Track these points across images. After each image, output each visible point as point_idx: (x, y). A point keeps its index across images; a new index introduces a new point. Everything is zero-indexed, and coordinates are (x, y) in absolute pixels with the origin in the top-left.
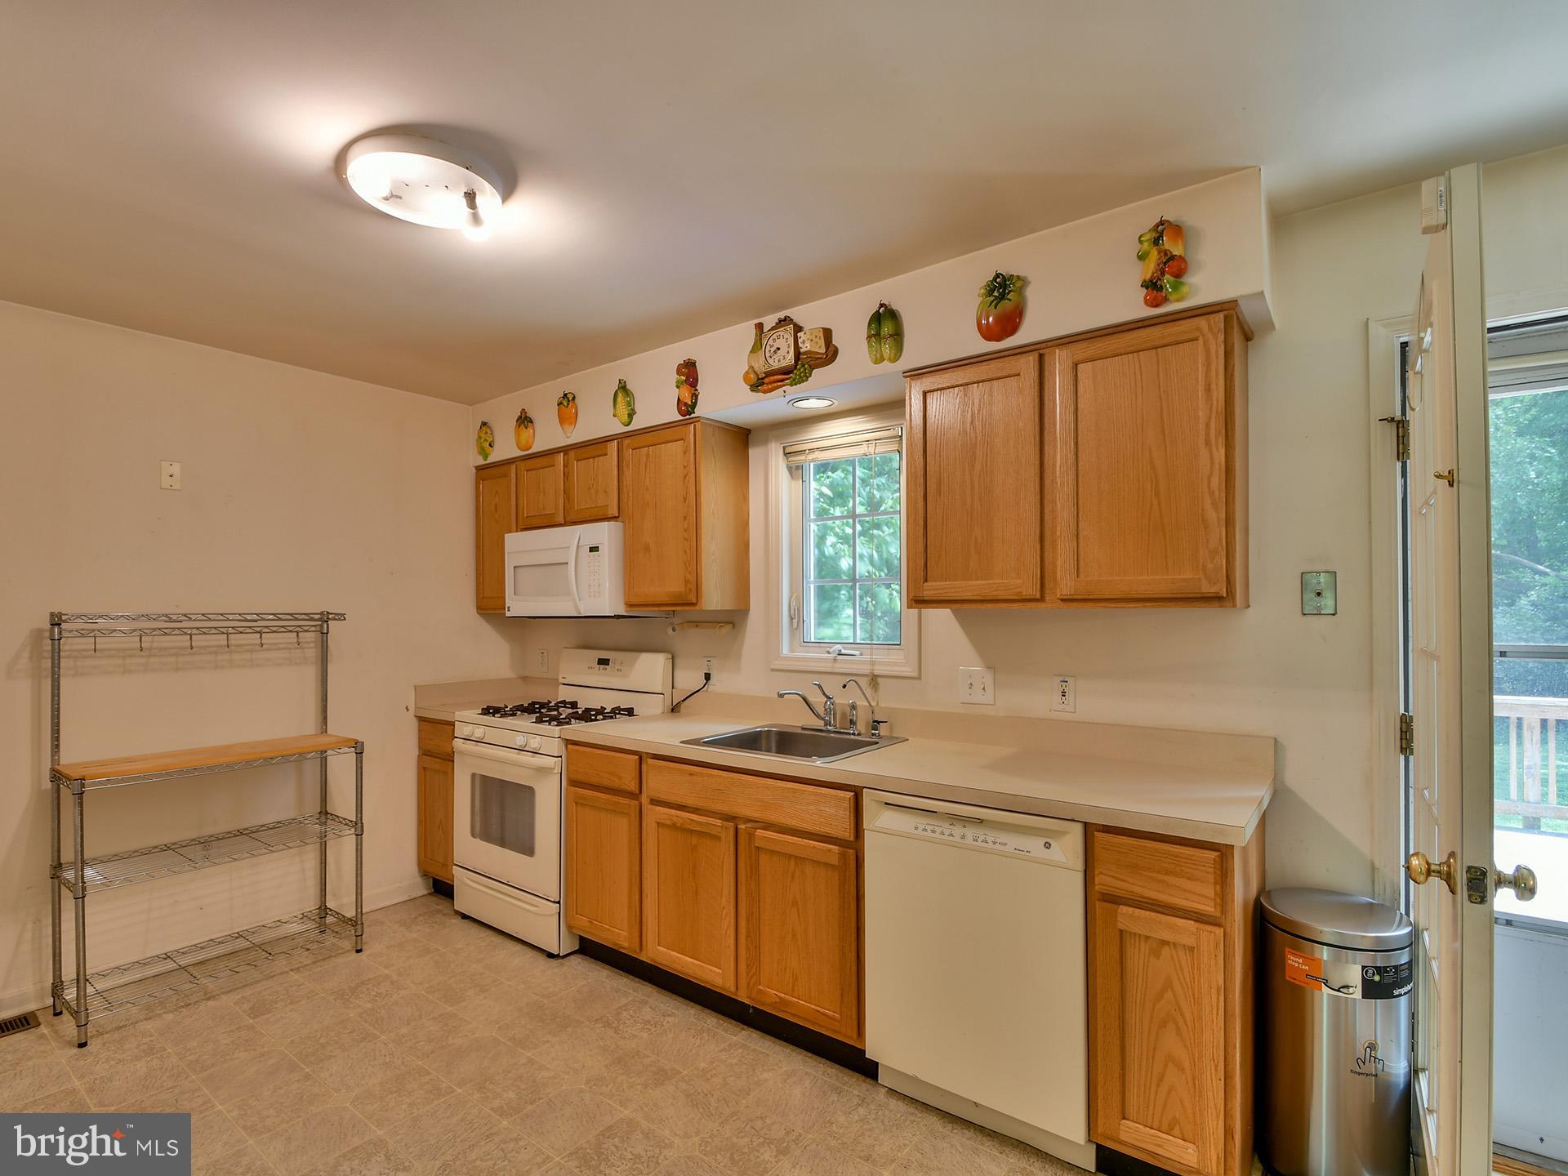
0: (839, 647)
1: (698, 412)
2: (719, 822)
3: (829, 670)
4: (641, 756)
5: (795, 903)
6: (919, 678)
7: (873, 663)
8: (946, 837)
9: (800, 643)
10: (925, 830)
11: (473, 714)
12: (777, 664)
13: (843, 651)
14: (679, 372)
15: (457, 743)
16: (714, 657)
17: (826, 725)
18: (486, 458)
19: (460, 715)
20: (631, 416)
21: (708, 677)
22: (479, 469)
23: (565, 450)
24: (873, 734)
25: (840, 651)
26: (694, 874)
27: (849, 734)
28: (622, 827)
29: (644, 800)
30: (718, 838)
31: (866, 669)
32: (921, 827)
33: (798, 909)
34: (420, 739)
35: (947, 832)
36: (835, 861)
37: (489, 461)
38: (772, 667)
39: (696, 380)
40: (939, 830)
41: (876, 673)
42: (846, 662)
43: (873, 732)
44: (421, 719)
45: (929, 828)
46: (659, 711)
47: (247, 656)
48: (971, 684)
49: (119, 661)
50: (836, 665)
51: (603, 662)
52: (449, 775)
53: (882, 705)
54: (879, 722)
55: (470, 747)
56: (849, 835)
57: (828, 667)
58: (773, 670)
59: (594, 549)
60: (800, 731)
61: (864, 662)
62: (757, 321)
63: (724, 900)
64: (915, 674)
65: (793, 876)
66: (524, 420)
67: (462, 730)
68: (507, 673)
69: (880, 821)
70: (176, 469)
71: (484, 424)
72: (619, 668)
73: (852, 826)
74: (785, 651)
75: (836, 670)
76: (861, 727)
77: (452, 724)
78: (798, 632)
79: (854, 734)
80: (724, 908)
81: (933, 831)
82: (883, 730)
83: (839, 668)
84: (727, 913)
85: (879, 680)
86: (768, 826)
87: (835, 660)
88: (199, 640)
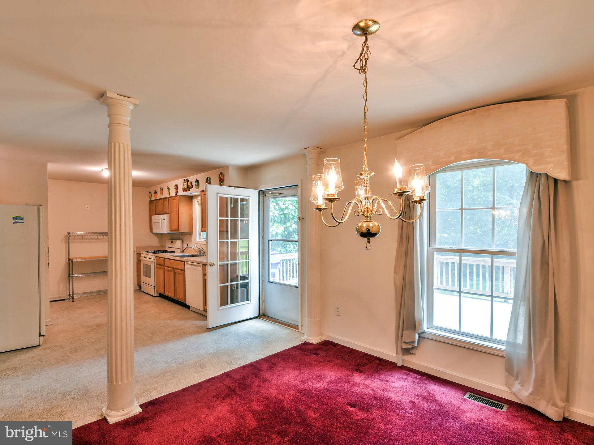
1: (178, 194)
2: (173, 269)
4: (164, 258)
5: (179, 281)
11: (144, 252)
12: (197, 243)
14: (175, 187)
15: (141, 258)
17: (199, 254)
18: (150, 199)
19: (142, 252)
20: (170, 194)
21: (187, 245)
22: (150, 201)
23: (162, 199)
26: (170, 278)
28: (162, 271)
29: (165, 266)
30: (172, 271)
34: (137, 257)
36: (182, 273)
37: (151, 200)
39: (177, 188)
44: (137, 253)
46: (179, 252)
47: (102, 240)
49: (79, 241)
51: (172, 242)
52: (140, 264)
55: (143, 258)
56: (184, 269)
59: (164, 220)
62: (184, 179)
66: (156, 192)
67: (142, 255)
68: (158, 245)
69: (187, 266)
70: (88, 206)
71: (150, 192)
72: (174, 243)
74: (198, 240)
77: (141, 254)
78: (200, 236)
84: (173, 285)
86: (178, 269)
88: (93, 237)
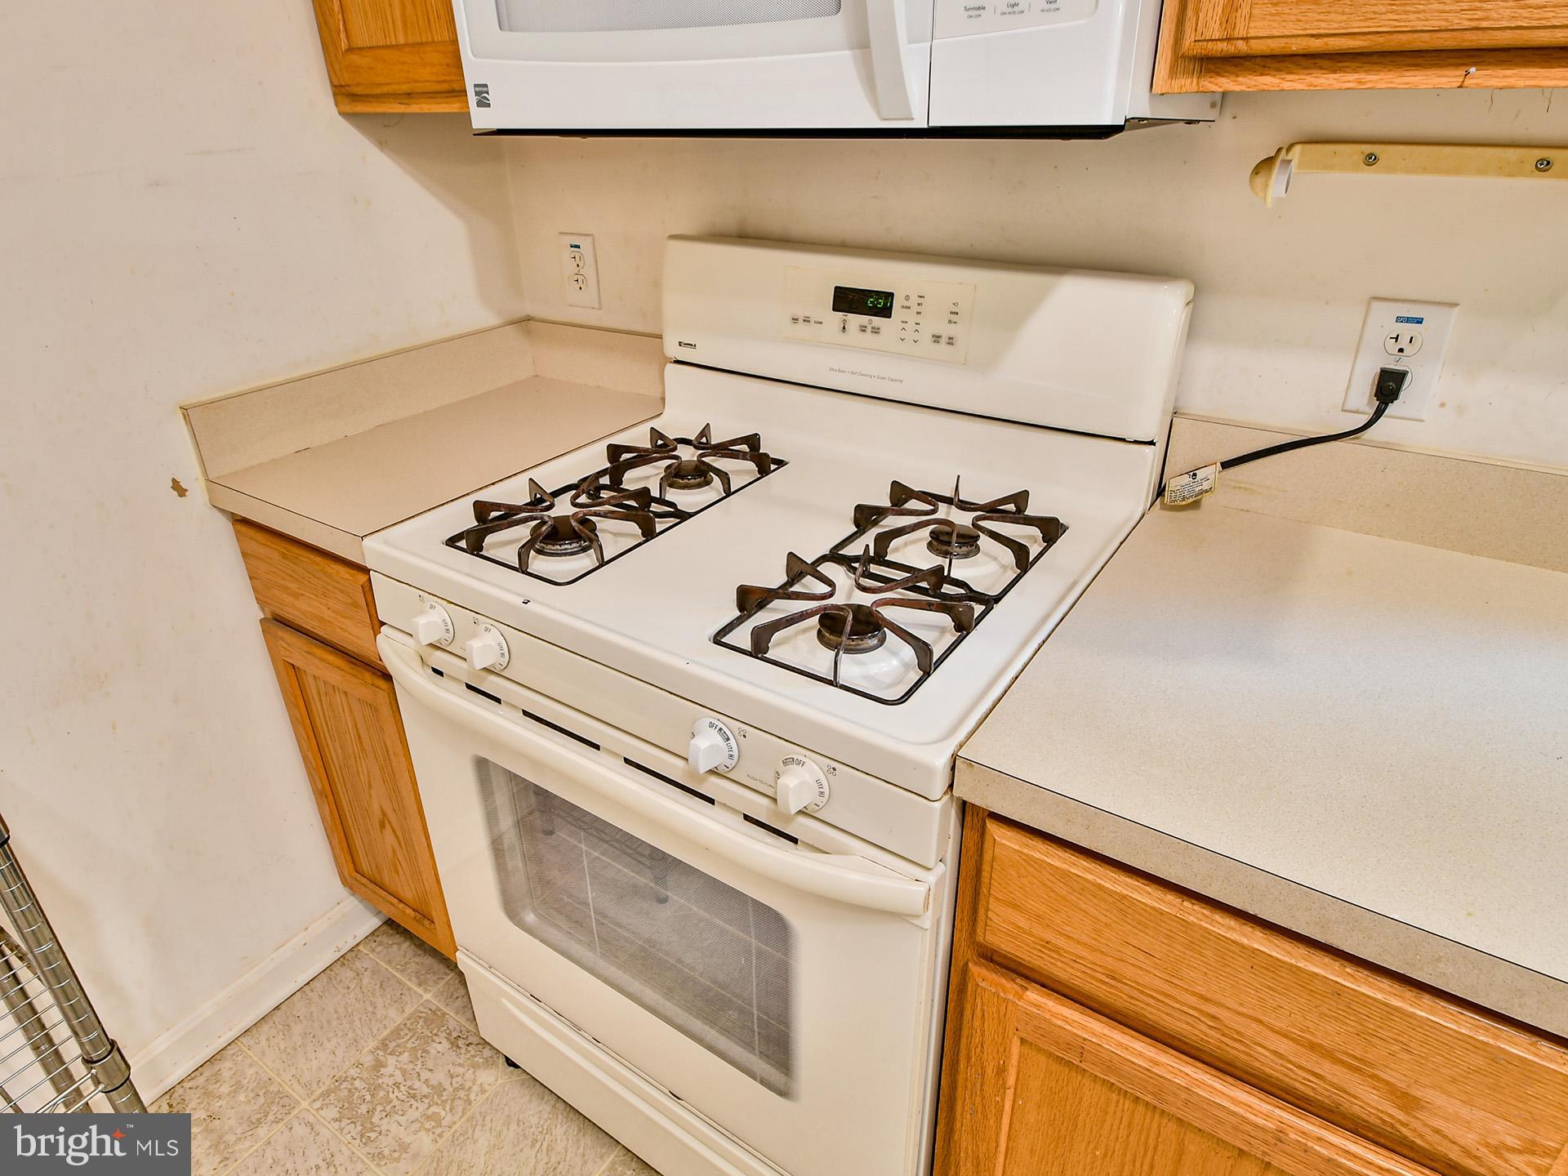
16: (1448, 304)
21: (1389, 386)
51: (863, 302)
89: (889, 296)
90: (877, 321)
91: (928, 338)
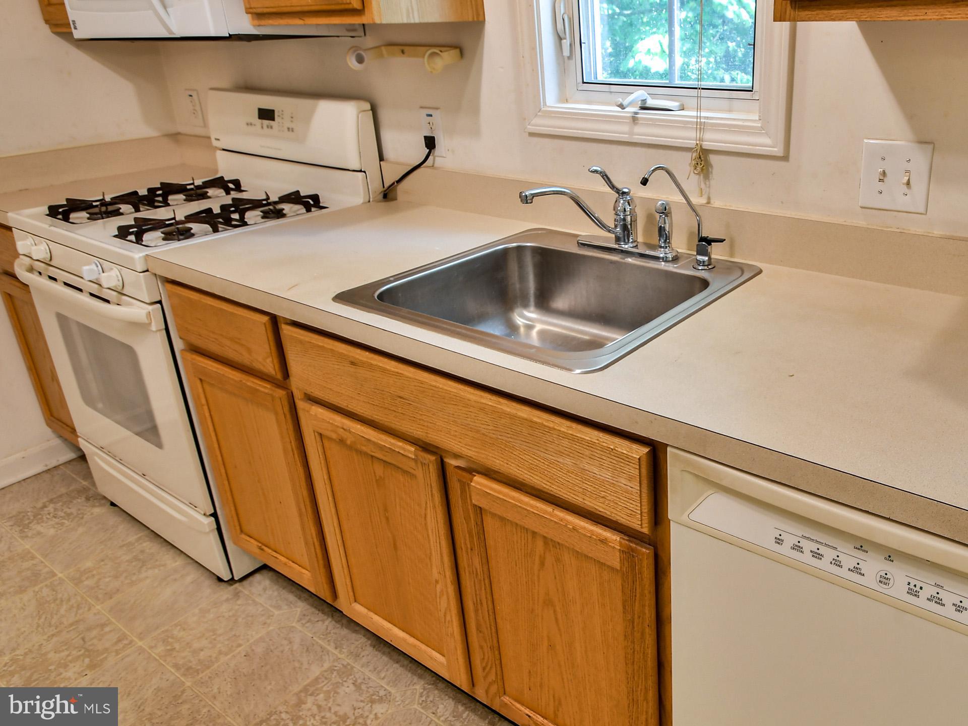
0: (640, 93)
2: (410, 450)
3: (625, 137)
4: (274, 319)
5: (548, 603)
6: (785, 158)
7: (701, 126)
8: (843, 572)
9: (577, 84)
10: (797, 548)
12: (538, 124)
13: (651, 102)
16: (437, 109)
17: (618, 240)
21: (430, 143)
24: (699, 263)
25: (644, 101)
26: (387, 519)
27: (656, 258)
28: (269, 427)
29: (295, 389)
30: (413, 476)
31: (688, 138)
32: (789, 541)
33: (555, 611)
35: (848, 562)
36: (614, 557)
38: (531, 128)
40: (829, 554)
41: (707, 145)
42: (654, 123)
43: (699, 257)
45: (807, 546)
46: (362, 200)
48: (884, 174)
50: (637, 129)
51: (266, 115)
53: (717, 203)
54: (709, 241)
56: (640, 522)
57: (621, 132)
58: (532, 134)
60: (574, 249)
61: (685, 125)
63: (435, 571)
64: (778, 151)
65: (542, 564)
69: (702, 512)
72: (291, 125)
73: (646, 509)
74: (551, 99)
75: (636, 138)
76: (681, 244)
77: (11, 232)
78: (572, 62)
79: (665, 260)
80: (437, 582)
81: (817, 555)
82: (717, 252)
83: (642, 133)
84: (442, 591)
85: (713, 158)
86: (490, 474)
87: (634, 119)
89: (273, 111)
90: (271, 122)
91: (286, 129)
